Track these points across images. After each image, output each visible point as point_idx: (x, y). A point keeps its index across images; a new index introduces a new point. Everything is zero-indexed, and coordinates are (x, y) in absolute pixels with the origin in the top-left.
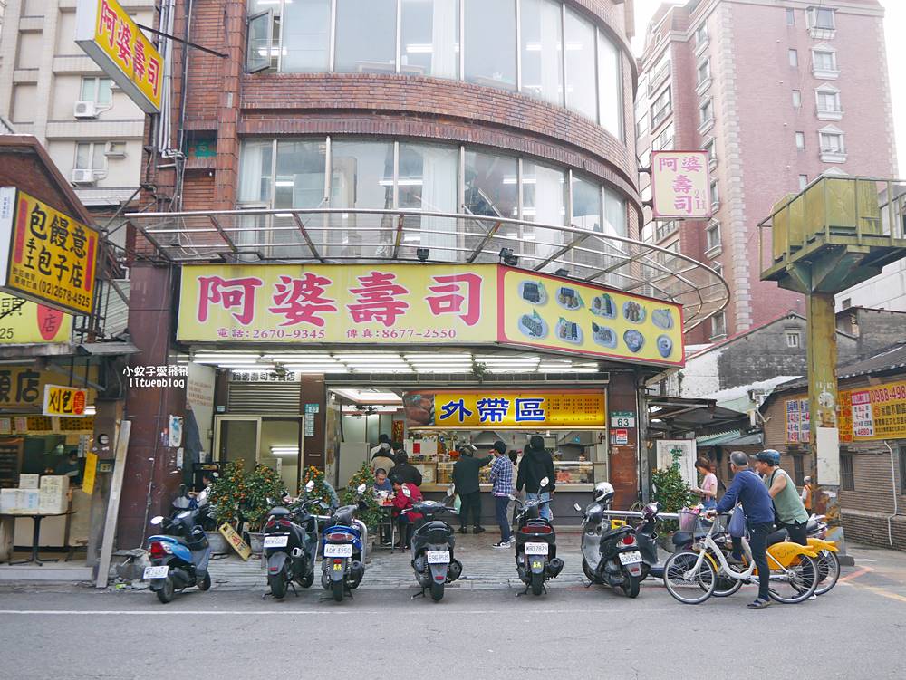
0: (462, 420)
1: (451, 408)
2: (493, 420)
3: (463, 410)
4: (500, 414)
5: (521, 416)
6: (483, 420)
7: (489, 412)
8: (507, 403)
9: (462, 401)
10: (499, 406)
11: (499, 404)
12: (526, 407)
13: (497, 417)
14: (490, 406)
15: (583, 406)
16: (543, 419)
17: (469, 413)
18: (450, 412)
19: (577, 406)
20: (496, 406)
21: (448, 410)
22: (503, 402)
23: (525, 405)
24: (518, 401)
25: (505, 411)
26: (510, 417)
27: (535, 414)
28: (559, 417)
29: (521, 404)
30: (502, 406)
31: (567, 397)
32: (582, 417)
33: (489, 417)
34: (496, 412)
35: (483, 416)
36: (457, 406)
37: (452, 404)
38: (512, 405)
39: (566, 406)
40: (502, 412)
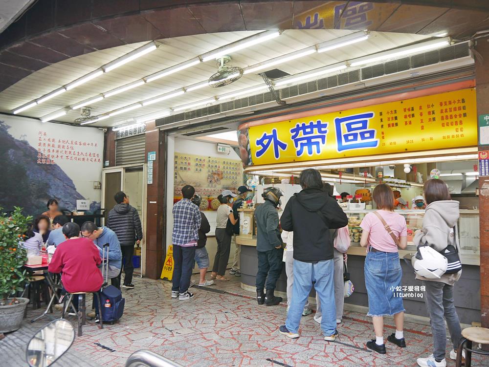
0: (277, 156)
1: (265, 142)
2: (310, 153)
3: (277, 143)
4: (317, 143)
5: (344, 143)
6: (299, 153)
7: (305, 141)
8: (325, 126)
9: (274, 131)
10: (316, 132)
11: (316, 130)
12: (350, 129)
13: (314, 147)
14: (305, 133)
15: (438, 115)
16: (375, 144)
17: (284, 146)
18: (265, 147)
19: (426, 117)
20: (312, 132)
21: (263, 145)
22: (320, 126)
23: (349, 126)
24: (338, 122)
25: (323, 138)
26: (330, 147)
27: (363, 137)
28: (398, 139)
29: (343, 125)
30: (320, 131)
31: (408, 104)
32: (437, 134)
33: (306, 148)
34: (313, 140)
35: (299, 149)
36: (270, 138)
37: (265, 137)
38: (331, 128)
39: (408, 119)
40: (320, 140)
